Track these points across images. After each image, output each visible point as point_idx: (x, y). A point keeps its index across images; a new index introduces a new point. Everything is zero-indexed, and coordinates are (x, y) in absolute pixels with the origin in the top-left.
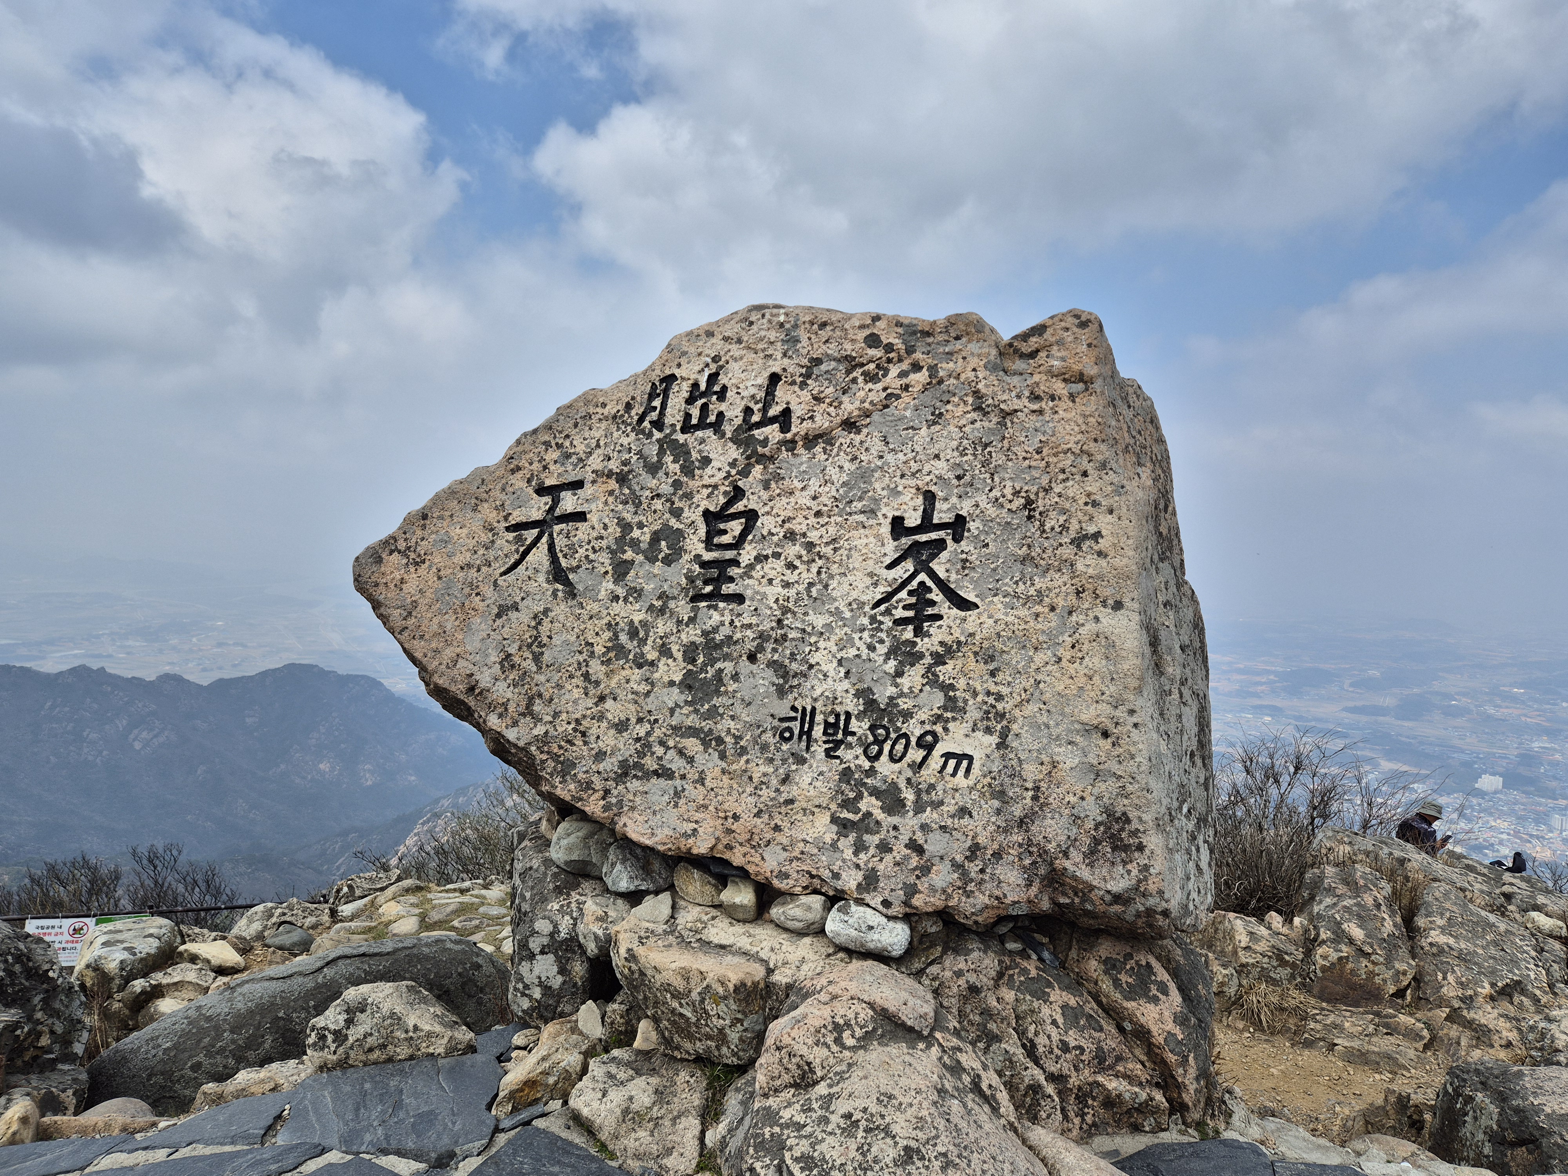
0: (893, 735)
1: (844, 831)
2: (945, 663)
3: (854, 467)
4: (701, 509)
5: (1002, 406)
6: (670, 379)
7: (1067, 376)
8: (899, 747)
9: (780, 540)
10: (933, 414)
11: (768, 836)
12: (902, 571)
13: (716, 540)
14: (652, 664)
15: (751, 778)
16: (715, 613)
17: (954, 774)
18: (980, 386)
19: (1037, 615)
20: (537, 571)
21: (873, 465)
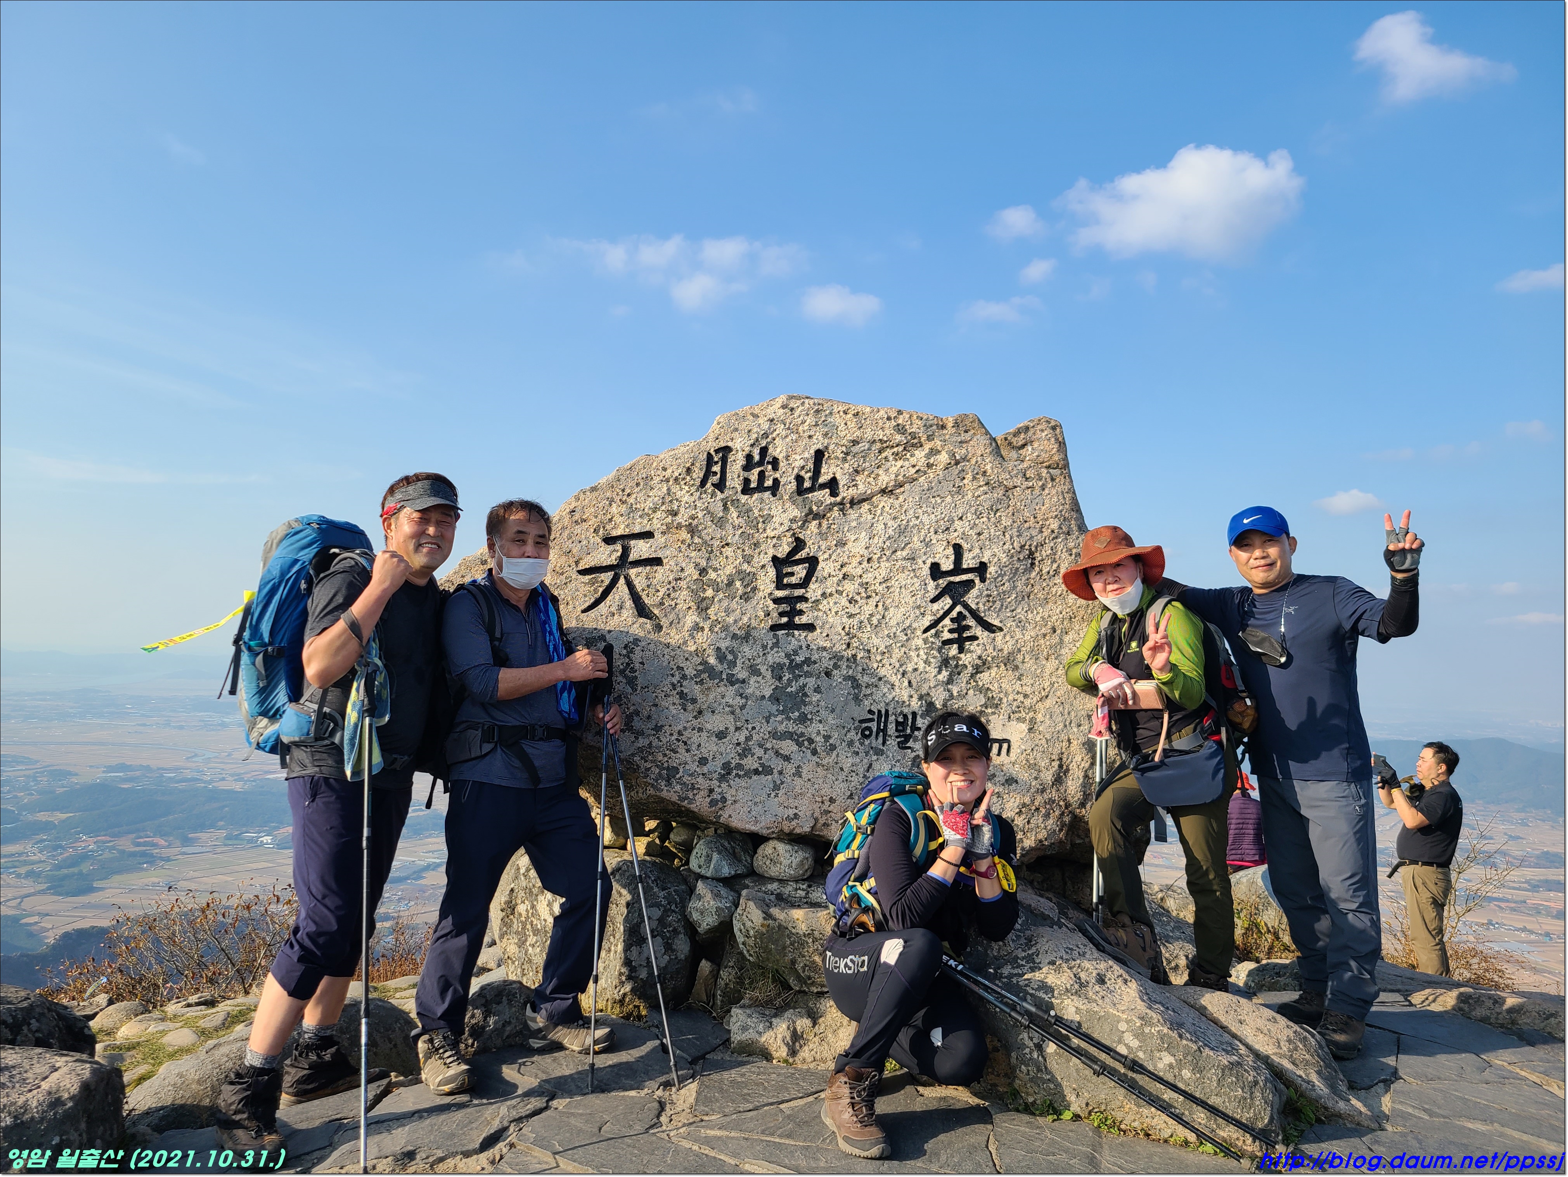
2: (982, 672)
3: (896, 525)
4: (770, 555)
5: (1005, 483)
6: (726, 450)
7: (1048, 464)
9: (839, 581)
10: (954, 487)
12: (943, 605)
13: (785, 581)
14: (744, 682)
16: (793, 640)
20: (621, 607)
21: (911, 524)
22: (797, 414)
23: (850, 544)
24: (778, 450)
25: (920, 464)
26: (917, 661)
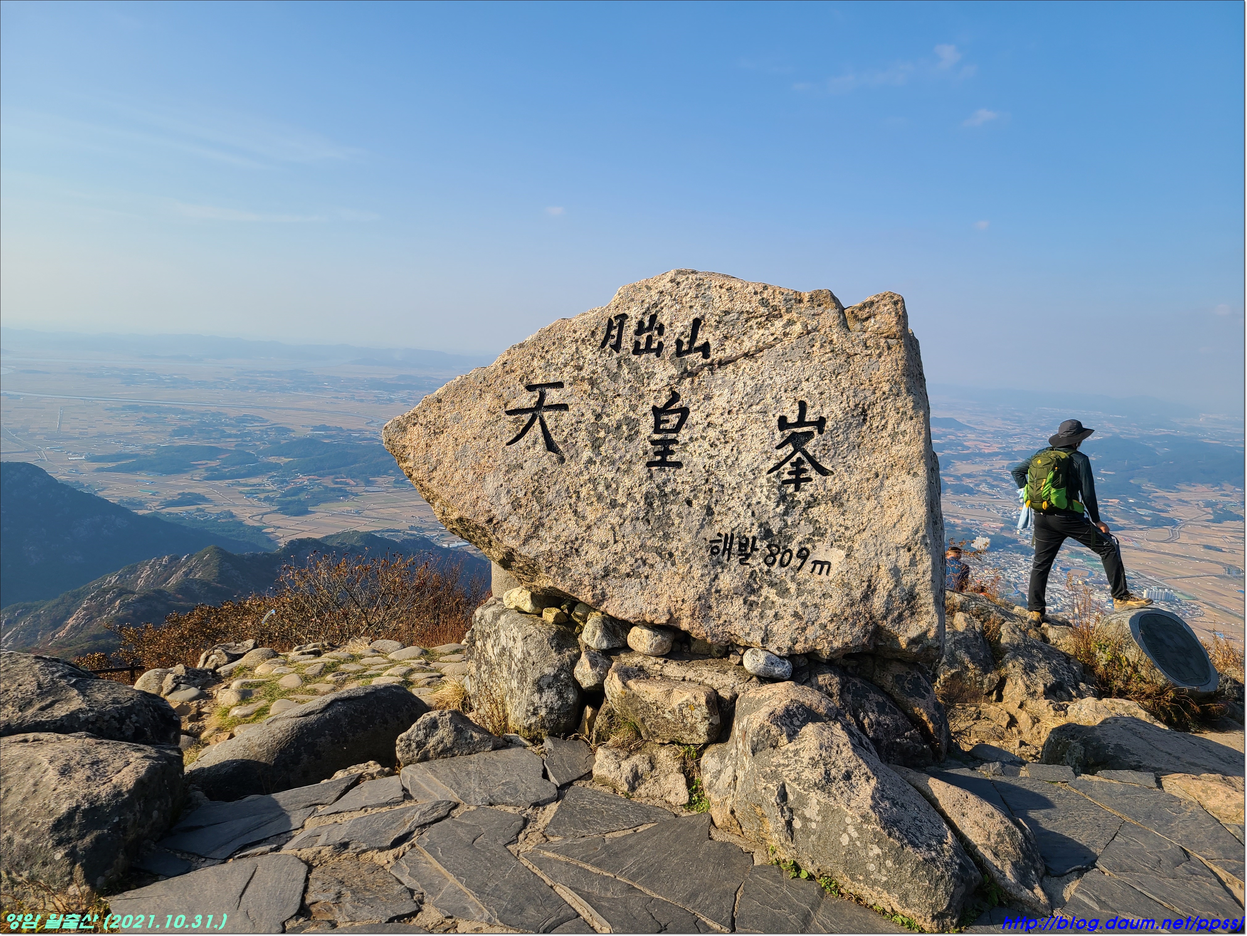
0: (782, 551)
1: (752, 608)
2: (813, 507)
3: (753, 384)
4: (651, 405)
5: (847, 351)
6: (623, 317)
7: (887, 335)
8: (786, 558)
9: (704, 428)
10: (804, 353)
11: (704, 612)
12: (786, 451)
13: (661, 427)
16: (664, 474)
17: (820, 573)
20: (535, 443)
21: (766, 383)
22: (682, 287)
23: (715, 399)
24: (664, 319)
25: (778, 333)
26: (760, 496)
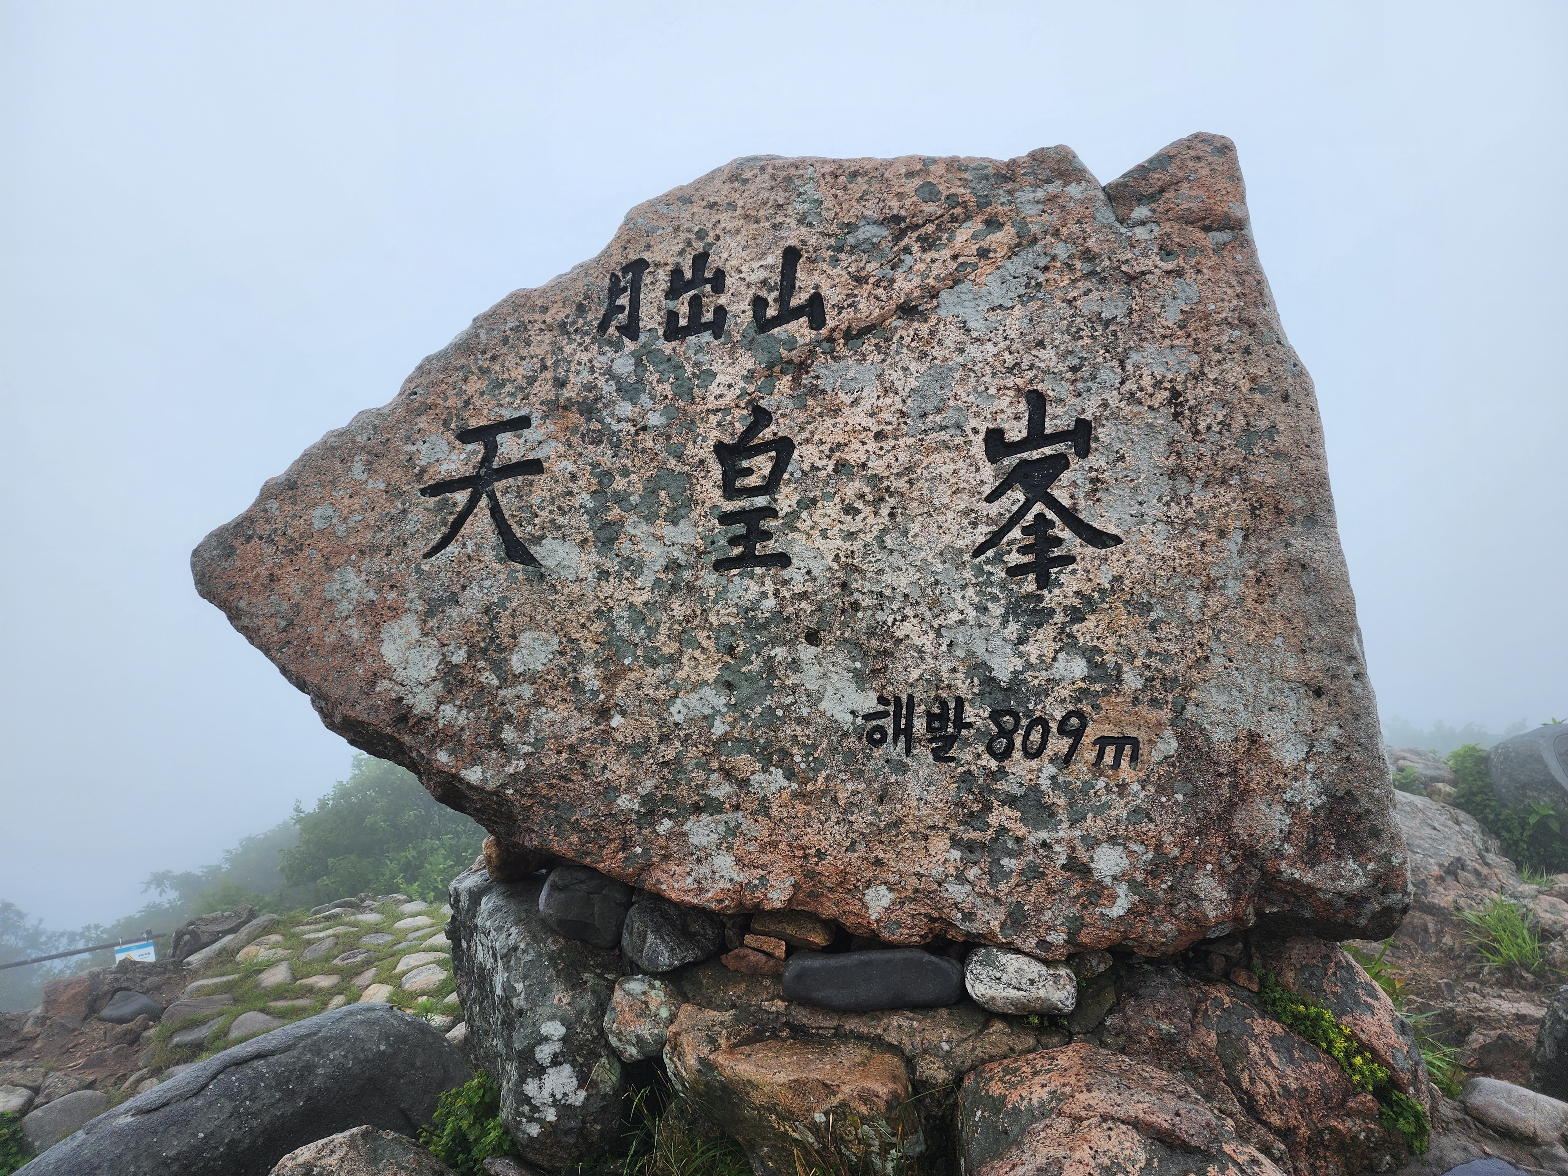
0: (1024, 722)
1: (972, 857)
2: (1083, 619)
3: (924, 367)
4: (711, 442)
5: (1124, 268)
6: (638, 267)
7: (1207, 222)
8: (1035, 736)
9: (829, 476)
10: (1027, 286)
11: (869, 874)
12: (1009, 503)
13: (738, 484)
14: (671, 659)
15: (835, 800)
16: (752, 583)
17: (1116, 765)
18: (1090, 243)
19: (1203, 544)
20: (480, 546)
21: (951, 363)
22: (754, 188)
24: (723, 256)
25: (965, 251)
26: (963, 606)
